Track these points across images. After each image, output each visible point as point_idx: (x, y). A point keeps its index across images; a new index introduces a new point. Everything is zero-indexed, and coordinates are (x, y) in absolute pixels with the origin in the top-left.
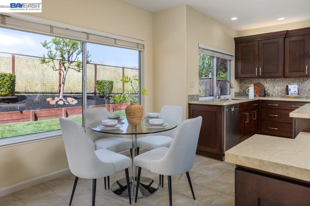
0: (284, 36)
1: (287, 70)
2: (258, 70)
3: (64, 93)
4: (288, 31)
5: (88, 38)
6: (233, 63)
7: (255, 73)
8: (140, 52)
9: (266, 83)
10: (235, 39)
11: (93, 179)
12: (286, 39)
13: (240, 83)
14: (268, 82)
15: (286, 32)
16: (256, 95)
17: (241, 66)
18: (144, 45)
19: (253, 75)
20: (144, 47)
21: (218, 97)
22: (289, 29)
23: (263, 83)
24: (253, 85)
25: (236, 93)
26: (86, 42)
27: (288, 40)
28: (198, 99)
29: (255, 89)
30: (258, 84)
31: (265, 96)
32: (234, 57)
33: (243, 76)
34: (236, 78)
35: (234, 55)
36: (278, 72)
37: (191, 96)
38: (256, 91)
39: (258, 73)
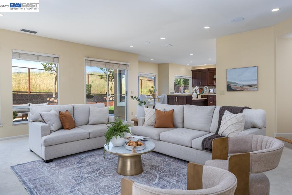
1: (209, 83)
2: (200, 83)
3: (111, 95)
4: (209, 69)
7: (198, 84)
10: (192, 70)
17: (194, 81)
18: (156, 75)
23: (202, 88)
27: (209, 72)
32: (192, 78)
33: (195, 85)
34: (193, 86)
36: (206, 84)
37: (171, 92)
39: (200, 85)
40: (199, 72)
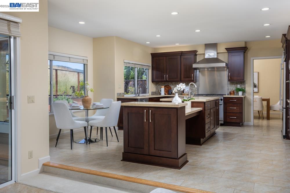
0: (180, 55)
1: (182, 76)
2: (166, 76)
4: (182, 52)
5: (54, 58)
6: (150, 71)
7: (164, 78)
8: (84, 64)
9: (172, 85)
10: (152, 54)
11: (71, 130)
12: (181, 56)
13: (156, 85)
14: (173, 84)
15: (181, 52)
16: (166, 94)
17: (155, 73)
18: (87, 60)
19: (163, 80)
20: (87, 61)
21: (138, 95)
22: (183, 51)
23: (170, 86)
24: (163, 87)
25: (152, 92)
26: (53, 60)
28: (123, 96)
29: (165, 89)
30: (167, 86)
31: (171, 94)
32: (151, 67)
34: (153, 81)
35: (151, 65)
36: (177, 78)
37: (119, 93)
38: (166, 91)
39: (166, 79)
40: (165, 58)
